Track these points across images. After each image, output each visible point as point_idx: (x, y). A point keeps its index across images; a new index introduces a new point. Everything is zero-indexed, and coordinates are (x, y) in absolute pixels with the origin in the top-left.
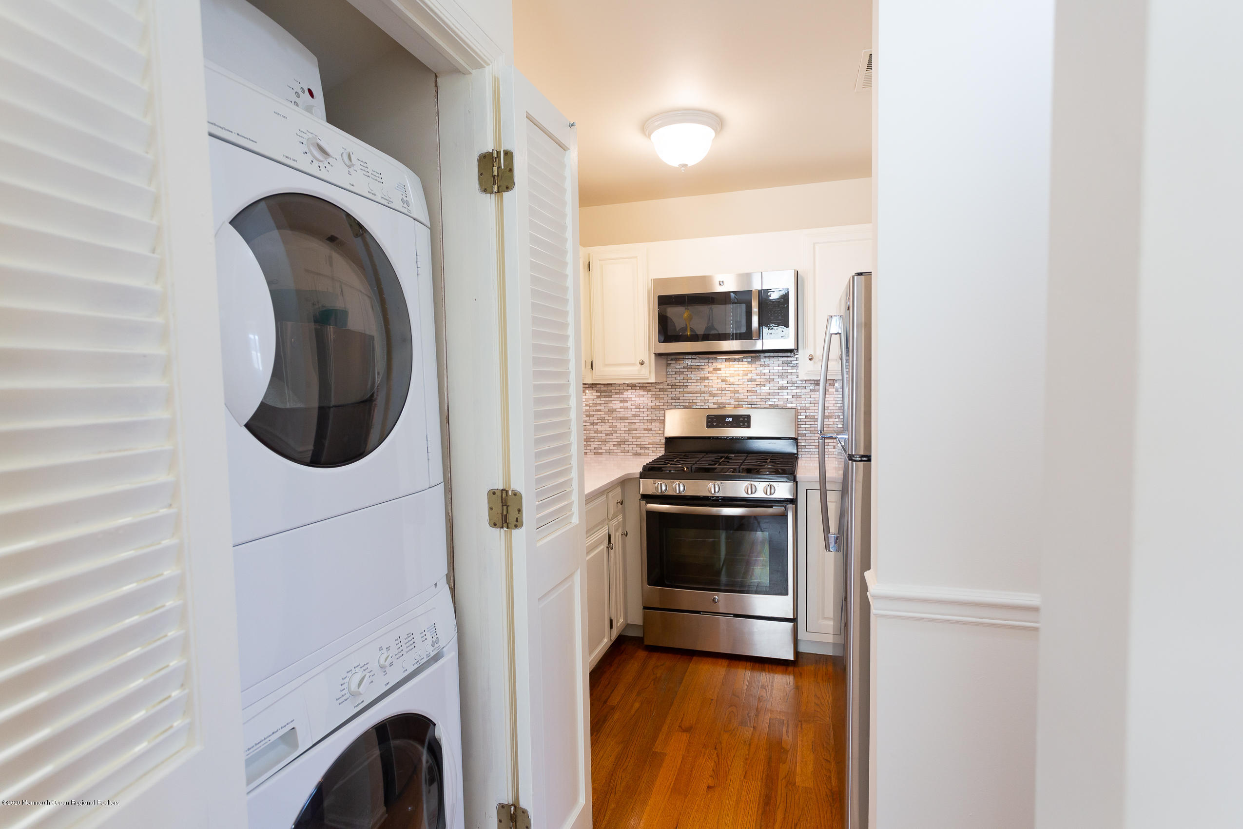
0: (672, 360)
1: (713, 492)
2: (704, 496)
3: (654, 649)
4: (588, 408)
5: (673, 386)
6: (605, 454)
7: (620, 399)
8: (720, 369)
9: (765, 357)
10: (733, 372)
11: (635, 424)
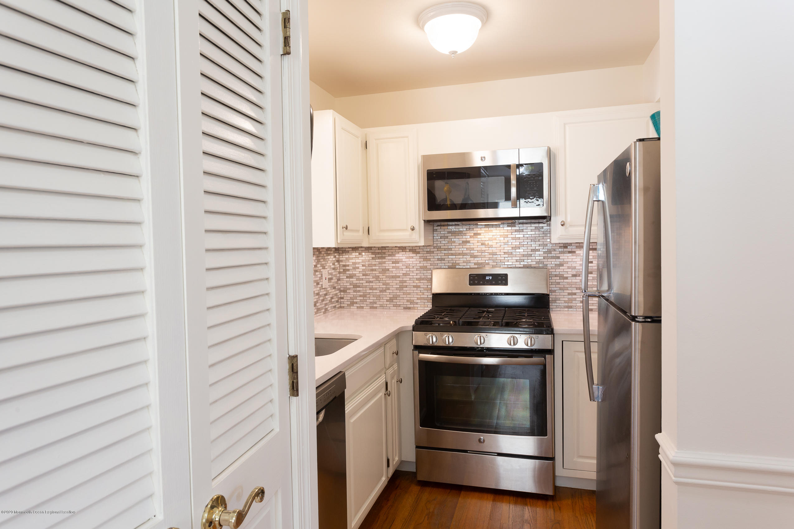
0: (438, 226)
1: (479, 343)
2: (470, 347)
3: (425, 484)
4: (364, 268)
5: (439, 248)
6: (379, 308)
7: (392, 260)
8: (479, 234)
9: (520, 223)
10: (491, 236)
11: (405, 281)
